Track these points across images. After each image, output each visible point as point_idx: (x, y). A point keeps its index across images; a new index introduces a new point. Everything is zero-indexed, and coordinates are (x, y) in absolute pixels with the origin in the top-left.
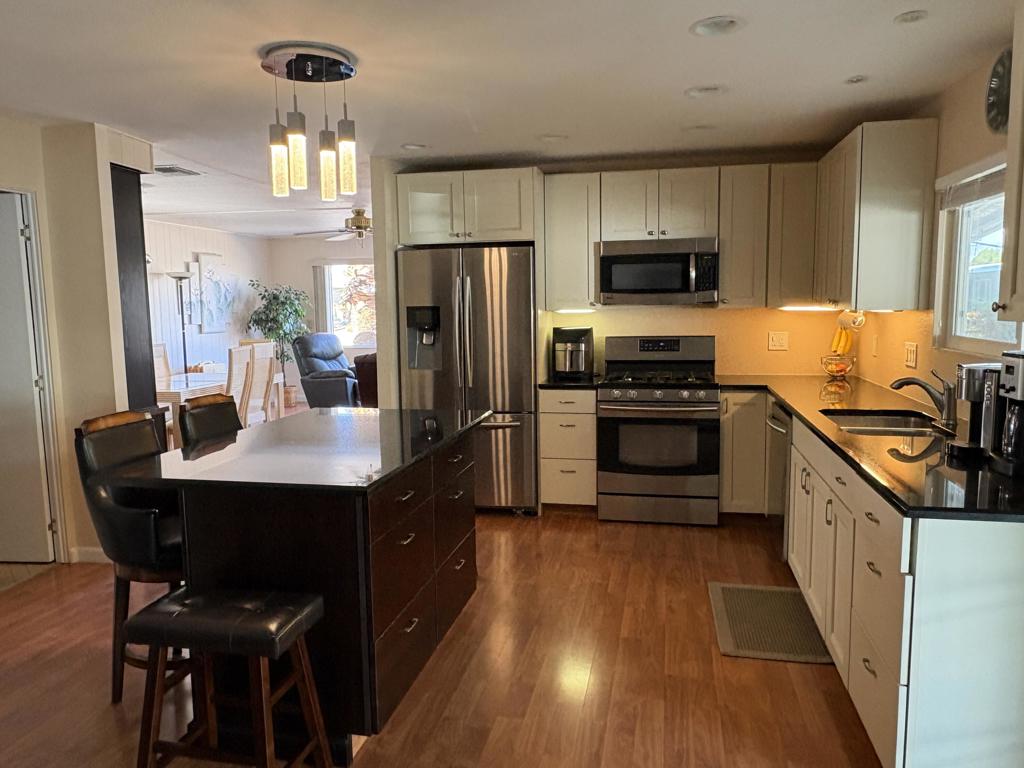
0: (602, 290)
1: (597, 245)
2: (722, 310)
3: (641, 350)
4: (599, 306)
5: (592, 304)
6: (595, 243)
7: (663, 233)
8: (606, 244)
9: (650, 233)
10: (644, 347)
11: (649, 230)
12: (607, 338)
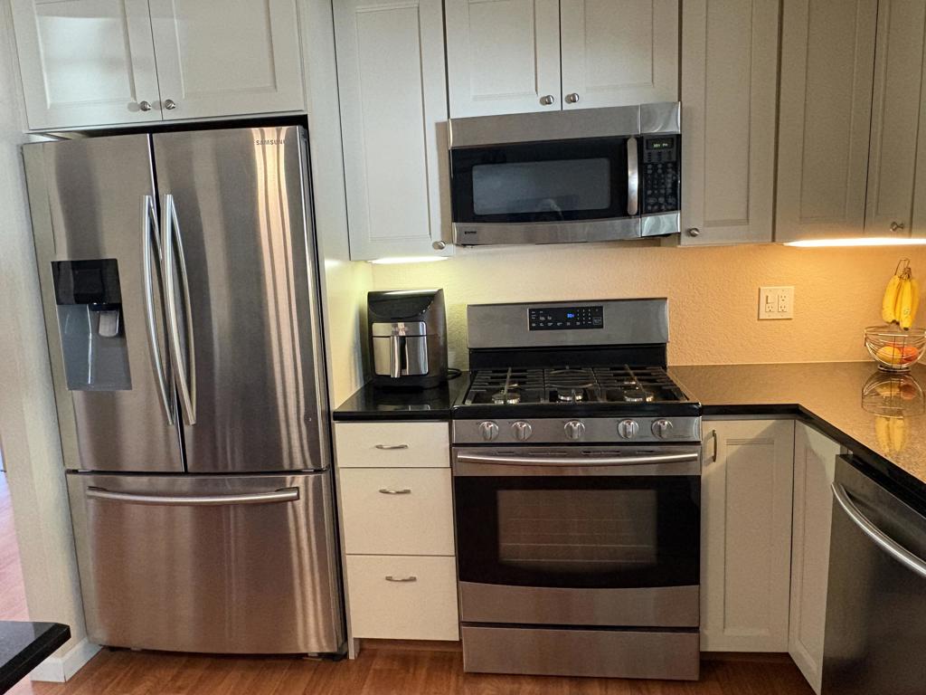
0: (456, 218)
1: (442, 128)
2: (687, 249)
3: (531, 328)
4: (451, 248)
5: (438, 247)
6: (437, 125)
7: (572, 99)
8: (461, 124)
9: (546, 101)
10: (538, 321)
11: (542, 94)
12: (471, 308)
